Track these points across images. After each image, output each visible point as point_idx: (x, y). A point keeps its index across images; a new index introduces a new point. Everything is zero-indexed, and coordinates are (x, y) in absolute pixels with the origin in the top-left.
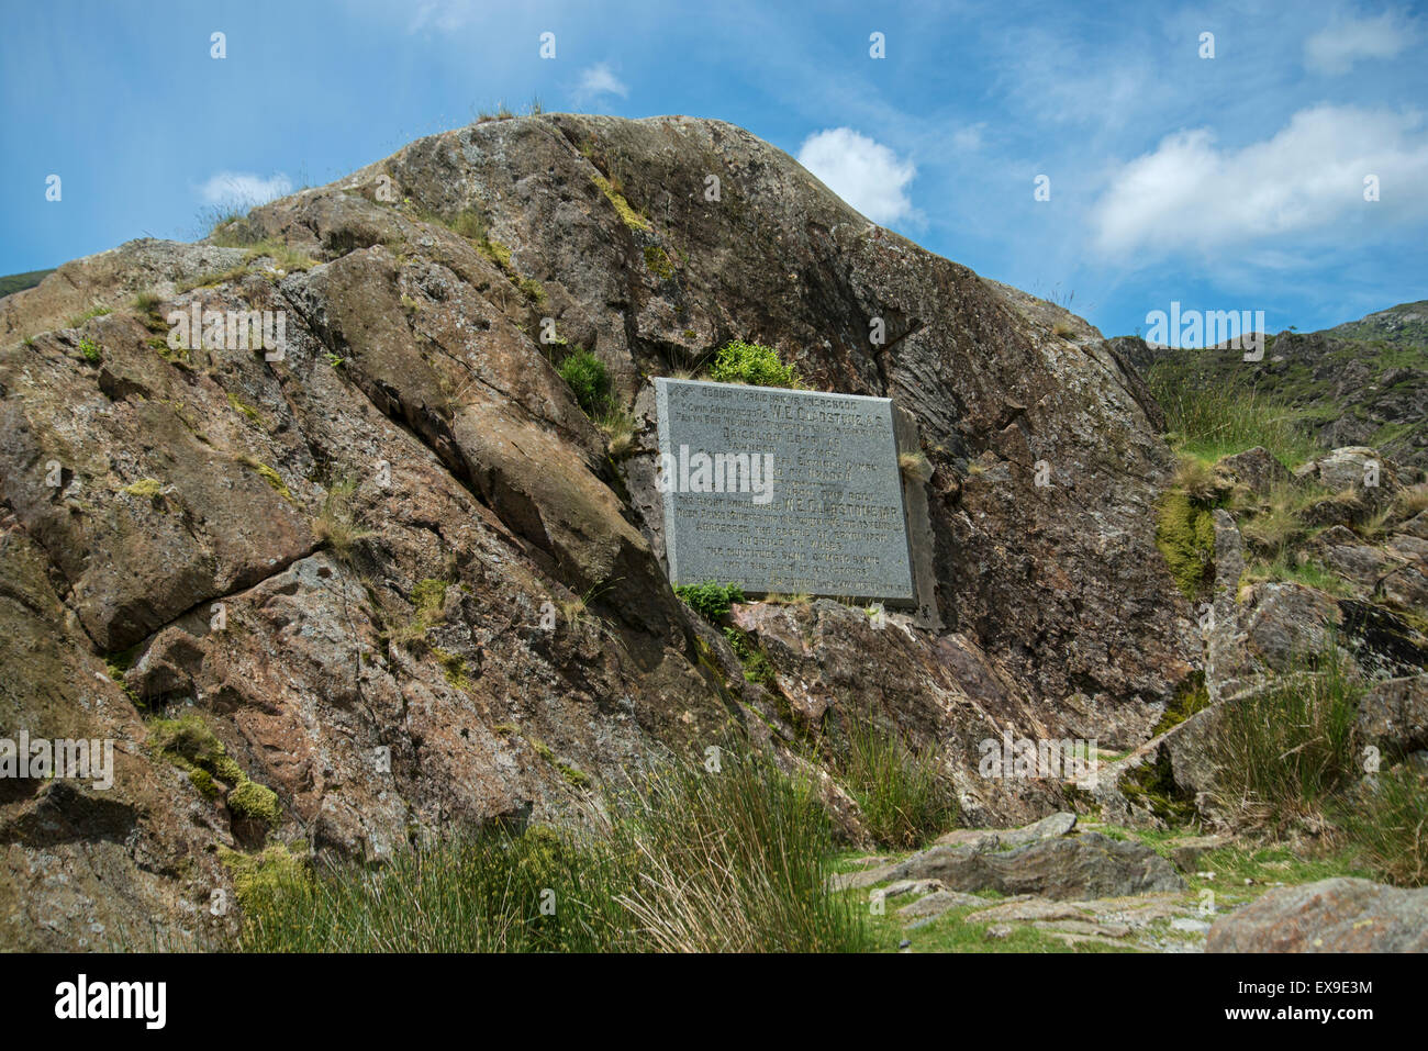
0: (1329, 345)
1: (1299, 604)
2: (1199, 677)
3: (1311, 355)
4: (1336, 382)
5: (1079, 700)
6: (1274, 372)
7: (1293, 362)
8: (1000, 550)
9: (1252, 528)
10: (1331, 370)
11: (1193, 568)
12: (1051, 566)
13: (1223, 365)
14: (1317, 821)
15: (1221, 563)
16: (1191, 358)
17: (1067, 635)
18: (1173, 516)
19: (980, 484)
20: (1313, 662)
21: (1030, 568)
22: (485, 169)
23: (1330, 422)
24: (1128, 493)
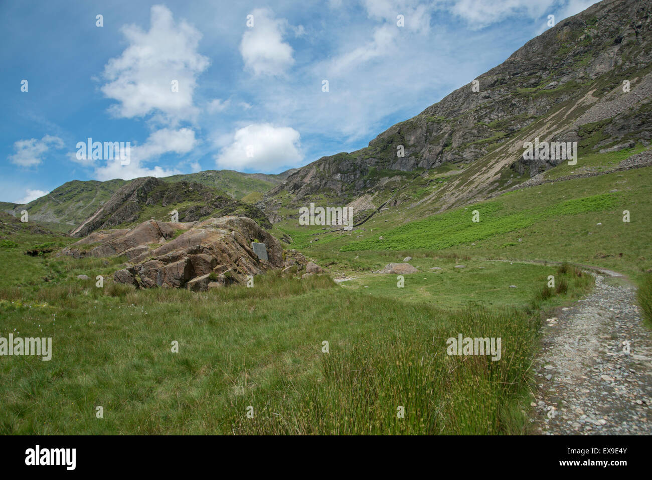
2: (284, 266)
5: (277, 268)
8: (272, 256)
11: (284, 258)
12: (275, 258)
14: (295, 274)
15: (287, 258)
19: (270, 251)
20: (294, 265)
24: (280, 252)
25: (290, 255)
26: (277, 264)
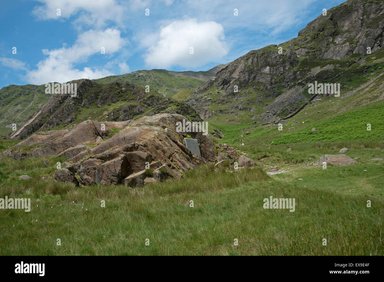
0: (136, 87)
1: (225, 155)
2: (217, 160)
3: (132, 89)
4: (137, 96)
5: (209, 162)
6: (123, 92)
7: (127, 90)
8: (204, 151)
9: (221, 150)
10: (136, 93)
11: (216, 152)
12: (207, 152)
13: (111, 89)
14: (228, 168)
15: (218, 152)
16: (102, 86)
17: (208, 157)
18: (215, 149)
19: (202, 146)
20: (226, 159)
21: (206, 152)
22: (169, 120)
23: (136, 106)
24: (212, 147)
25: (222, 150)
26: (209, 159)
